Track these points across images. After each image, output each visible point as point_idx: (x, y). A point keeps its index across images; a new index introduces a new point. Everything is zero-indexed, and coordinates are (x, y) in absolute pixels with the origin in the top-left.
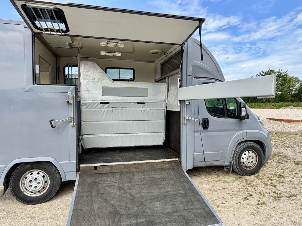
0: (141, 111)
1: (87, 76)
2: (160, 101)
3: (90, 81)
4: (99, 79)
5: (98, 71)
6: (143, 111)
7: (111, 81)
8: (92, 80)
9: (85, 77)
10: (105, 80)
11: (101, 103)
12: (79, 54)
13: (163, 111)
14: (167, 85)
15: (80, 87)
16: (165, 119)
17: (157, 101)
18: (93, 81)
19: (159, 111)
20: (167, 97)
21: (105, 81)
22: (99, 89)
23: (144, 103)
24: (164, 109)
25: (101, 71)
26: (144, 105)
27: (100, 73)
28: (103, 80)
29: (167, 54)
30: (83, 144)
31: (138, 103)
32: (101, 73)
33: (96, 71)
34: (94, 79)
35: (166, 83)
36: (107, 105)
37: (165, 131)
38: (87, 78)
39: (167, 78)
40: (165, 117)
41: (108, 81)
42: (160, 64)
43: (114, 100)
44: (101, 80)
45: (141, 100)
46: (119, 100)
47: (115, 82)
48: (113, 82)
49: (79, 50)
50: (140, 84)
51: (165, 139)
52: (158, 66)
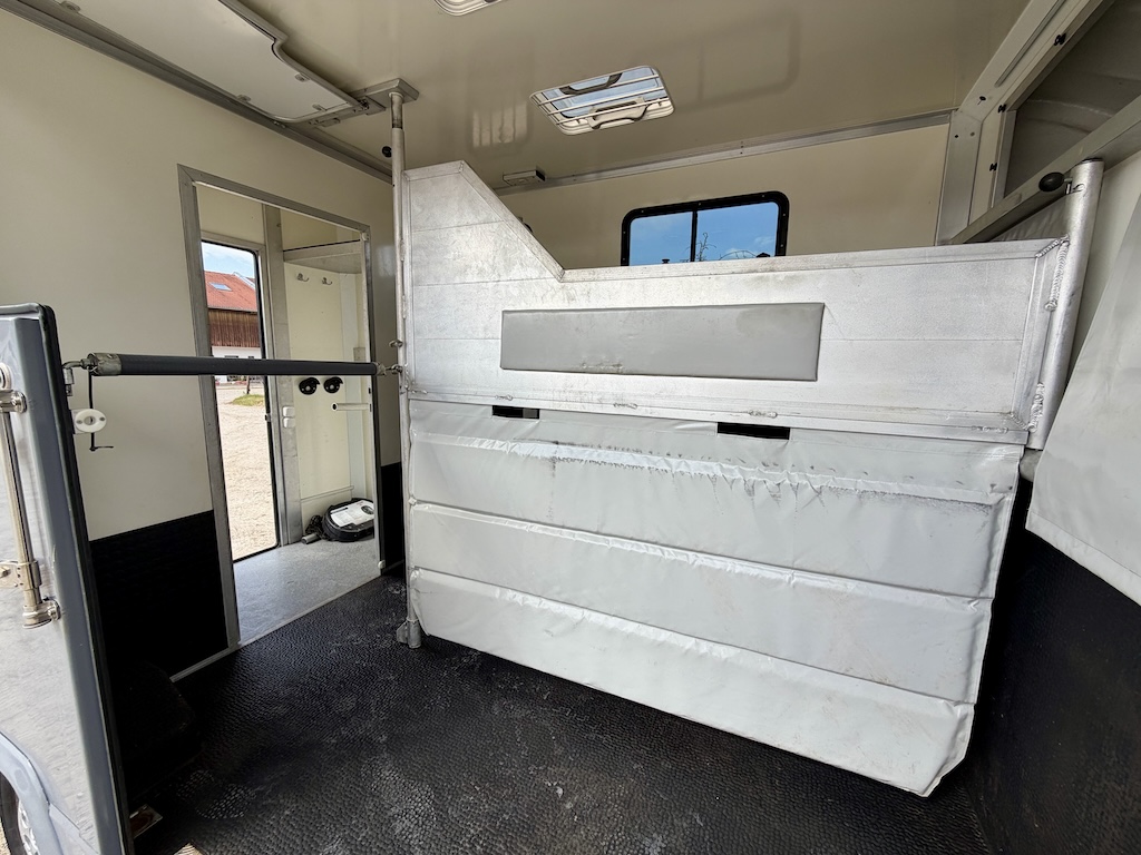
0: (751, 492)
2: (949, 427)
3: (443, 280)
4: (486, 266)
5: (483, 216)
6: (762, 493)
7: (548, 274)
10: (518, 266)
11: (499, 411)
12: (396, 130)
13: (981, 518)
15: (405, 320)
16: (991, 590)
17: (913, 417)
18: (457, 280)
19: (920, 515)
20: (1047, 389)
21: (517, 273)
22: (485, 329)
23: (782, 433)
24: (992, 499)
25: (495, 216)
26: (779, 443)
27: (488, 227)
28: (509, 265)
30: (419, 616)
31: (725, 428)
32: (496, 225)
33: (471, 219)
34: (463, 270)
35: (1059, 231)
36: (527, 424)
37: (974, 698)
39: (1085, 175)
40: (994, 575)
41: (534, 273)
42: (1002, 109)
43: (563, 396)
44: (494, 268)
45: (756, 407)
46: (595, 397)
47: (571, 274)
48: (561, 278)
49: (395, 108)
50: (756, 271)
51: (961, 756)
52: (976, 136)
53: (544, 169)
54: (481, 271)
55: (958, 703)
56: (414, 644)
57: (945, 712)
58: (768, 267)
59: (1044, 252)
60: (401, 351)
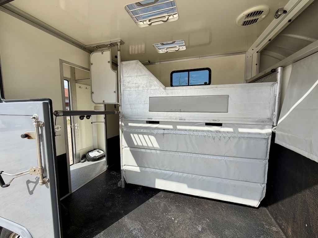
0: (214, 139)
1: (128, 83)
2: (257, 121)
3: (132, 89)
4: (144, 86)
5: (144, 74)
6: (216, 139)
7: (161, 88)
8: (136, 87)
9: (127, 85)
10: (153, 86)
11: (148, 122)
12: (119, 52)
13: (265, 141)
14: (277, 87)
15: (121, 99)
16: (268, 157)
17: (249, 120)
18: (136, 89)
19: (252, 142)
20: (276, 113)
21: (153, 88)
22: (144, 101)
24: (267, 137)
25: (147, 74)
26: (220, 127)
27: (145, 76)
28: (151, 86)
29: (285, 12)
30: (125, 177)
31: (207, 124)
32: (147, 76)
33: (140, 74)
34: (138, 87)
35: (275, 80)
36: (156, 125)
37: (266, 182)
38: (129, 86)
39: (279, 69)
40: (268, 154)
41: (158, 88)
42: (257, 52)
43: (166, 118)
44: (147, 86)
45: (214, 119)
46: (174, 118)
47: (167, 88)
48: (165, 89)
49: (119, 46)
50: (213, 88)
51: (264, 196)
52: (252, 57)
53: (150, 60)
54: (143, 87)
55: (263, 184)
56: (123, 187)
57: (260, 186)
58: (216, 87)
59: (273, 85)
60: (120, 108)
